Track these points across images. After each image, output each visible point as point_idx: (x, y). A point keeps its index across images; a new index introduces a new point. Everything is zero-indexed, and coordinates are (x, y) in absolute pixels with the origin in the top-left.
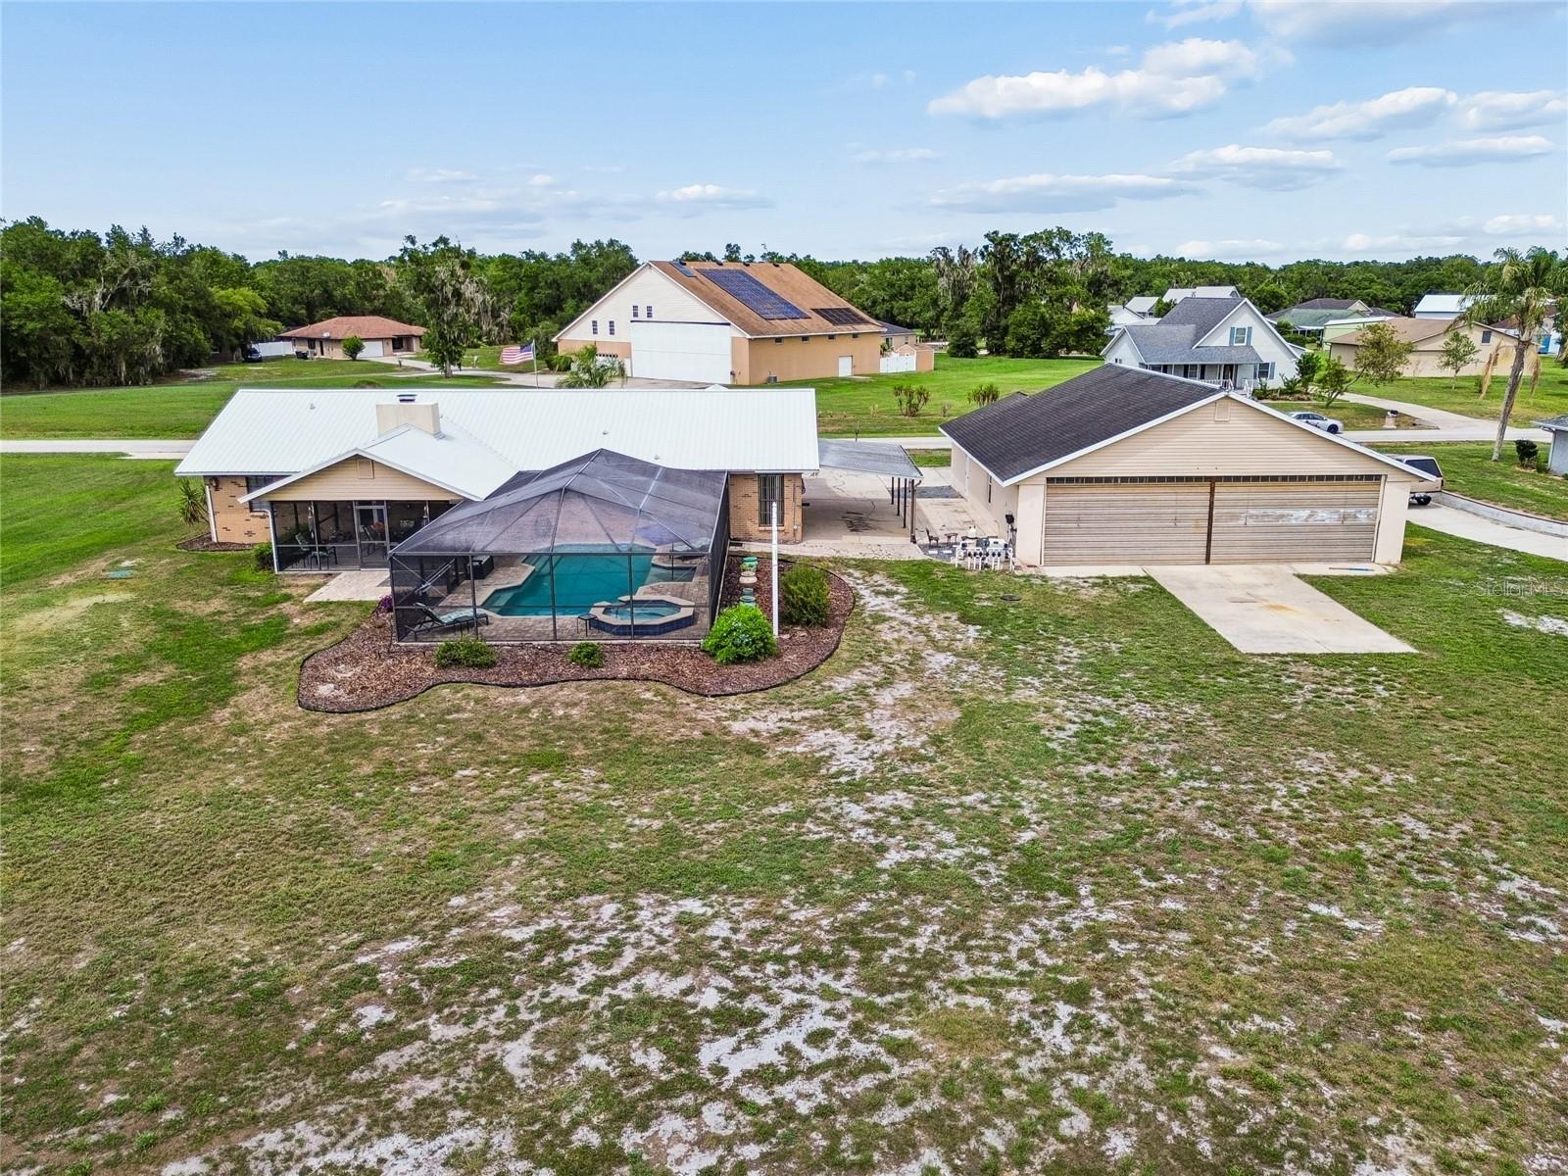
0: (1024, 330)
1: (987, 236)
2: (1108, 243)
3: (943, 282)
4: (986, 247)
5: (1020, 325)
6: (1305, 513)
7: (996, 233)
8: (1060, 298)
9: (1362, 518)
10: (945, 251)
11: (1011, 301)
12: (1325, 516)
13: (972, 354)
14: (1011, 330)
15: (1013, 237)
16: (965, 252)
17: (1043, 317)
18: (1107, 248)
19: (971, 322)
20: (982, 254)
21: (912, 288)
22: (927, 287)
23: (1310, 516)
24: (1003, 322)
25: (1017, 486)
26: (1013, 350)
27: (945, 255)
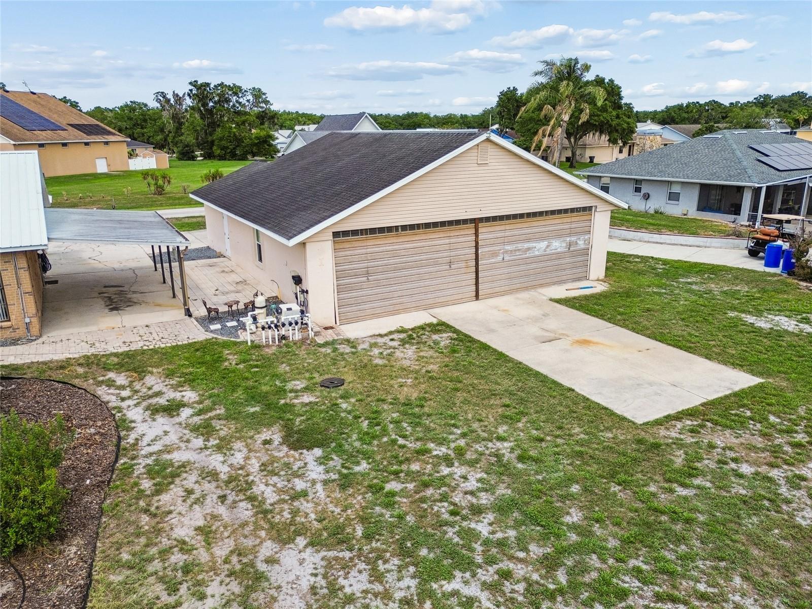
0: (224, 143)
1: (191, 83)
2: (264, 94)
3: (165, 114)
4: (191, 90)
5: (221, 139)
6: (543, 245)
7: (196, 81)
8: (244, 123)
9: (581, 244)
10: (163, 95)
11: (213, 125)
12: (558, 245)
13: (193, 158)
14: (216, 143)
15: (208, 85)
16: (177, 95)
17: (235, 135)
18: (264, 97)
19: (189, 138)
20: (189, 95)
21: (145, 121)
22: (155, 120)
23: (548, 246)
24: (210, 139)
25: (303, 244)
26: (219, 156)
27: (164, 97)
